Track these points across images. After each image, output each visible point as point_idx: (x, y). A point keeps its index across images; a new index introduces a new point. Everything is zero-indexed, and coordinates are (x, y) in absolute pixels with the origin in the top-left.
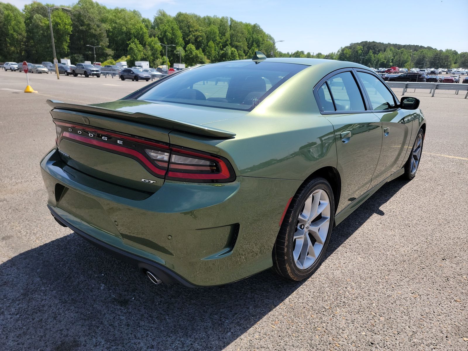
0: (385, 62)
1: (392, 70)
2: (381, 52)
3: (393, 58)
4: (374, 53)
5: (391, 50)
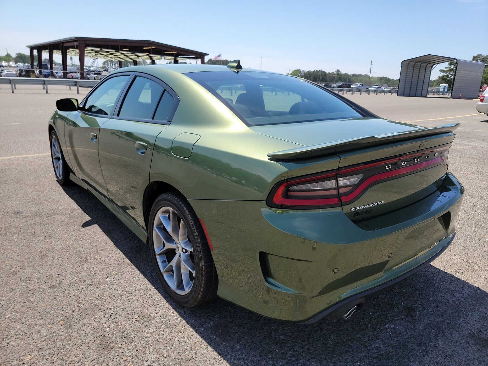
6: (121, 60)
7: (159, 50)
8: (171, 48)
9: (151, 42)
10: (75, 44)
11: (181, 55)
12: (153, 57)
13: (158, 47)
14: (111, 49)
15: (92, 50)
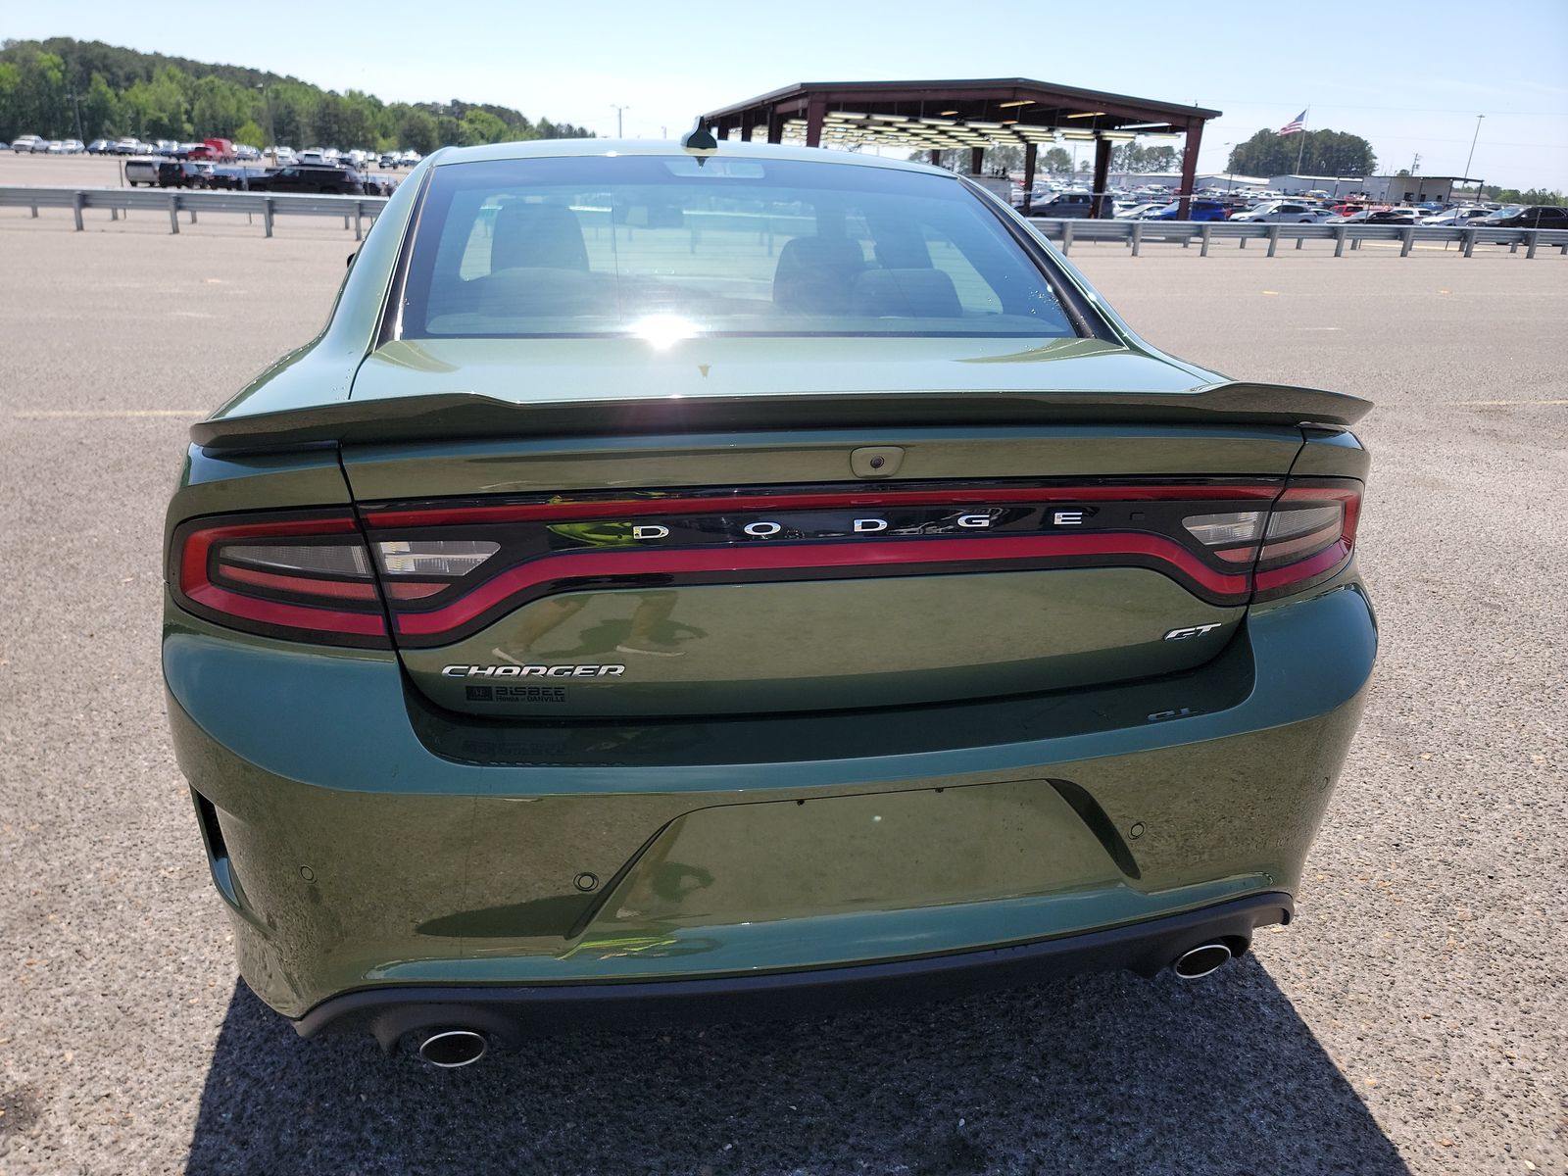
0: (166, 121)
1: (213, 151)
2: (137, 81)
3: (189, 107)
4: (113, 83)
5: (171, 78)
6: (936, 147)
7: (1050, 109)
8: (1088, 101)
9: (1021, 83)
10: (801, 104)
11: (1122, 121)
12: (1026, 134)
13: (1046, 100)
14: (900, 113)
15: (847, 121)
